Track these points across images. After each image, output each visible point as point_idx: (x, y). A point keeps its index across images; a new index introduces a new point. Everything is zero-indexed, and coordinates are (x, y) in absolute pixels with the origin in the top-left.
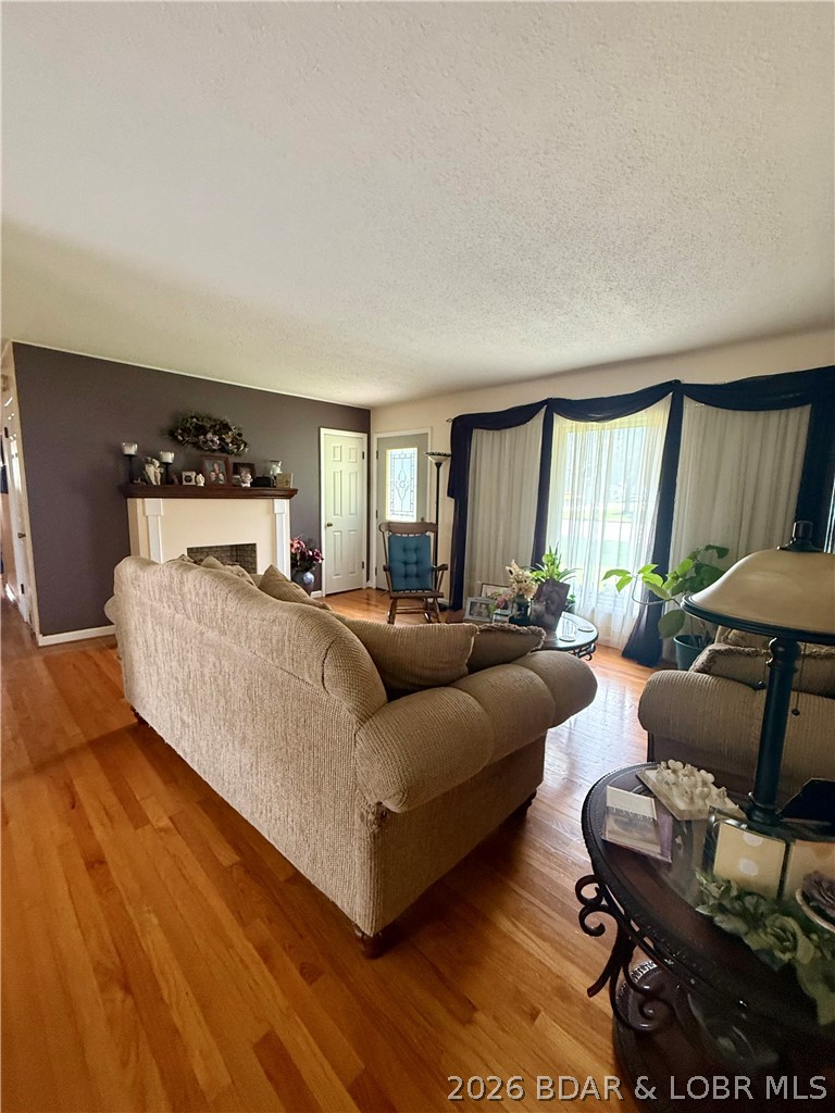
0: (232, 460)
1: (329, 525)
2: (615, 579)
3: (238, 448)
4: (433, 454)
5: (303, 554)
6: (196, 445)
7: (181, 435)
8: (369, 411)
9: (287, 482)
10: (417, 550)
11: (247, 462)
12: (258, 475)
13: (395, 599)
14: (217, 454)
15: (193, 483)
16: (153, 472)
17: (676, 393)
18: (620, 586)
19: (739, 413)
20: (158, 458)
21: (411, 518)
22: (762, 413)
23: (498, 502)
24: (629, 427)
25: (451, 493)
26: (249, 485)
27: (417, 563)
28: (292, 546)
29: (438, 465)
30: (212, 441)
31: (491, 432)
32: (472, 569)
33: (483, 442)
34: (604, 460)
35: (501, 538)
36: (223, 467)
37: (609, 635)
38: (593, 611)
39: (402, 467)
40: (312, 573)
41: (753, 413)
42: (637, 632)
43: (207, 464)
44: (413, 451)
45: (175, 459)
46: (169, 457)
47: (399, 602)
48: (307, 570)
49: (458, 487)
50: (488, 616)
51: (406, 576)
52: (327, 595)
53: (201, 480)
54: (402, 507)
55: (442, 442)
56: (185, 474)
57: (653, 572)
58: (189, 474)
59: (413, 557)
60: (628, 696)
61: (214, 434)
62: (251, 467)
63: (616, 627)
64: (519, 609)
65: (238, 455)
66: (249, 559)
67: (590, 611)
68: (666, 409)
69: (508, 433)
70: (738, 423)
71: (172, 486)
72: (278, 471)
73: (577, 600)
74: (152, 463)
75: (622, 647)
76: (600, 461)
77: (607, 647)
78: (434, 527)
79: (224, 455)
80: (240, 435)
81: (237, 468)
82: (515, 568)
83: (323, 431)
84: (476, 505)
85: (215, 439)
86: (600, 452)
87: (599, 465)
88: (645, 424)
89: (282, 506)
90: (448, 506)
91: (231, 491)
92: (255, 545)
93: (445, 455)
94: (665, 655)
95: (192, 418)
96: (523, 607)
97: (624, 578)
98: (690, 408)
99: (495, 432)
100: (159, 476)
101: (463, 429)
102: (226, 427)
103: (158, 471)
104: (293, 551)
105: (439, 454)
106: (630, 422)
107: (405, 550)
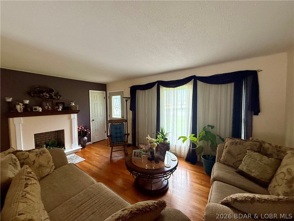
0: (55, 102)
1: (93, 120)
2: (182, 139)
3: (57, 97)
4: (125, 98)
5: (83, 131)
6: (39, 97)
7: (33, 94)
8: (106, 84)
9: (76, 108)
10: (120, 128)
11: (62, 102)
12: (66, 106)
13: (112, 147)
14: (49, 100)
15: (37, 110)
16: (19, 108)
17: (195, 79)
18: (183, 141)
19: (213, 85)
20: (22, 102)
21: (119, 117)
22: (220, 85)
23: (145, 112)
24: (182, 89)
25: (131, 109)
26: (61, 110)
27: (120, 133)
28: (78, 129)
29: (127, 101)
30: (46, 96)
31: (142, 91)
32: (138, 132)
33: (140, 94)
34: (175, 99)
35: (146, 123)
36: (51, 105)
37: (181, 153)
38: (176, 146)
39: (116, 102)
40: (86, 137)
41: (217, 85)
42: (189, 152)
43: (44, 104)
44: (119, 97)
45: (30, 102)
46: (27, 102)
47: (113, 147)
48: (84, 136)
49: (133, 107)
50: (140, 157)
51: (116, 137)
52: (93, 143)
53: (40, 109)
54: (117, 113)
55: (128, 94)
56: (34, 107)
57: (193, 136)
58: (35, 107)
59: (118, 131)
60: (188, 173)
61: (47, 93)
62: (63, 104)
63: (183, 151)
64: (151, 154)
65: (58, 99)
66: (62, 135)
67: (174, 146)
68: (192, 84)
69: (147, 91)
70: (214, 88)
71: (28, 112)
72: (74, 105)
73: (170, 143)
74: (19, 104)
75: (185, 157)
76: (174, 99)
77: (181, 157)
78: (126, 121)
79: (51, 100)
80: (58, 93)
81: (57, 104)
82: (149, 138)
83: (90, 91)
84: (139, 112)
85: (47, 95)
86: (174, 97)
87: (174, 101)
88: (186, 88)
89: (74, 116)
90: (130, 113)
91: (54, 112)
92: (64, 130)
93: (128, 98)
94: (198, 160)
95: (37, 88)
96: (152, 153)
97: (185, 139)
98: (199, 83)
99: (143, 91)
100: (22, 109)
101: (134, 90)
102: (52, 91)
103: (22, 107)
104: (79, 130)
105: (126, 98)
106: (182, 88)
107: (116, 129)
